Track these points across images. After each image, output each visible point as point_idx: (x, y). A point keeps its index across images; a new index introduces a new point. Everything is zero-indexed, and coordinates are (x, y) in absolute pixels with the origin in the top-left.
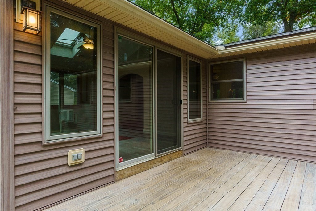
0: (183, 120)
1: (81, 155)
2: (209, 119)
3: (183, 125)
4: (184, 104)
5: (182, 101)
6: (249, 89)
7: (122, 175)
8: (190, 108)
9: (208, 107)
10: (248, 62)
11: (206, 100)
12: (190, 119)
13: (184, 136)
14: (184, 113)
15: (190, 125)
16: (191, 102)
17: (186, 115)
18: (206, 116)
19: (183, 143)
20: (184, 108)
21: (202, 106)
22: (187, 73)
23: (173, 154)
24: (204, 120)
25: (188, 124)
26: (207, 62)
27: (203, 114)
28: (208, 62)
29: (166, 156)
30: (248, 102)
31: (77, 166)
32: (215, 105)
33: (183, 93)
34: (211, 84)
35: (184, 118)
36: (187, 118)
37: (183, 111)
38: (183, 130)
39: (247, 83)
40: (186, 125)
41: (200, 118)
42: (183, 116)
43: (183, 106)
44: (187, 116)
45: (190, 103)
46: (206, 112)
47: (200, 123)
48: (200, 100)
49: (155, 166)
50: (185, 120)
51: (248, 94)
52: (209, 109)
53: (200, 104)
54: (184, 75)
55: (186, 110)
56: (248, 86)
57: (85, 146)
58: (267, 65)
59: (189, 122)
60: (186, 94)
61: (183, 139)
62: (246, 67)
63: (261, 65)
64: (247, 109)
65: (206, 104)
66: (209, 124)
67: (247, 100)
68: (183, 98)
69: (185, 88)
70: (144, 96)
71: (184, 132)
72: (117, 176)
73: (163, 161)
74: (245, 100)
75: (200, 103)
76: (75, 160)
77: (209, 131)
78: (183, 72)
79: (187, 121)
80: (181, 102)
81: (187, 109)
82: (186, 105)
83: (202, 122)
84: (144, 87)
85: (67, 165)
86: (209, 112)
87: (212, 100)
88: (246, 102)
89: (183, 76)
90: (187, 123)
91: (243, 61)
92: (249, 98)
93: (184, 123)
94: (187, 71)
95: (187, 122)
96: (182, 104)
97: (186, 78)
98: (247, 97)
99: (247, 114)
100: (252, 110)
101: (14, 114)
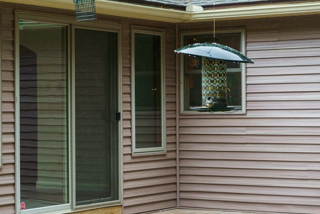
0: (122, 150)
2: (181, 149)
3: (122, 159)
4: (124, 120)
5: (119, 114)
6: (251, 89)
8: (136, 127)
9: (179, 124)
10: (248, 36)
11: (175, 110)
12: (136, 148)
13: (125, 181)
14: (124, 137)
15: (137, 159)
16: (139, 113)
17: (129, 140)
18: (176, 143)
19: (122, 194)
20: (125, 126)
21: (164, 123)
22: (130, 60)
24: (168, 151)
25: (133, 158)
26: (177, 30)
27: (166, 140)
28: (179, 30)
30: (249, 115)
32: (192, 120)
33: (121, 98)
34: (185, 75)
35: (124, 146)
36: (131, 146)
37: (122, 133)
38: (122, 168)
39: (246, 76)
40: (128, 159)
41: (160, 146)
42: (122, 142)
43: (121, 124)
44: (131, 142)
45: (136, 115)
46: (175, 135)
47: (161, 157)
48: (160, 110)
50: (128, 150)
51: (250, 98)
52: (181, 129)
53: (160, 119)
54: (124, 65)
55: (129, 130)
56: (248, 82)
58: (278, 44)
59: (134, 155)
60: (129, 100)
61: (122, 186)
62: (246, 46)
63: (270, 45)
64: (247, 128)
65: (175, 119)
66: (181, 160)
67: (247, 110)
68: (121, 108)
69: (127, 89)
70: (39, 100)
71: (124, 172)
74: (244, 111)
75: (160, 115)
77: (180, 175)
78: (123, 58)
79: (130, 152)
80: (118, 116)
81: (131, 128)
82: (129, 122)
83: (164, 155)
84: (39, 77)
86: (180, 134)
87: (186, 109)
88: (245, 115)
89: (123, 67)
90: (130, 156)
91: (240, 33)
92: (251, 106)
93: (124, 155)
94: (130, 55)
95: (131, 154)
96: (119, 119)
97: (128, 70)
98: (248, 105)
99: (248, 137)
100: (256, 128)
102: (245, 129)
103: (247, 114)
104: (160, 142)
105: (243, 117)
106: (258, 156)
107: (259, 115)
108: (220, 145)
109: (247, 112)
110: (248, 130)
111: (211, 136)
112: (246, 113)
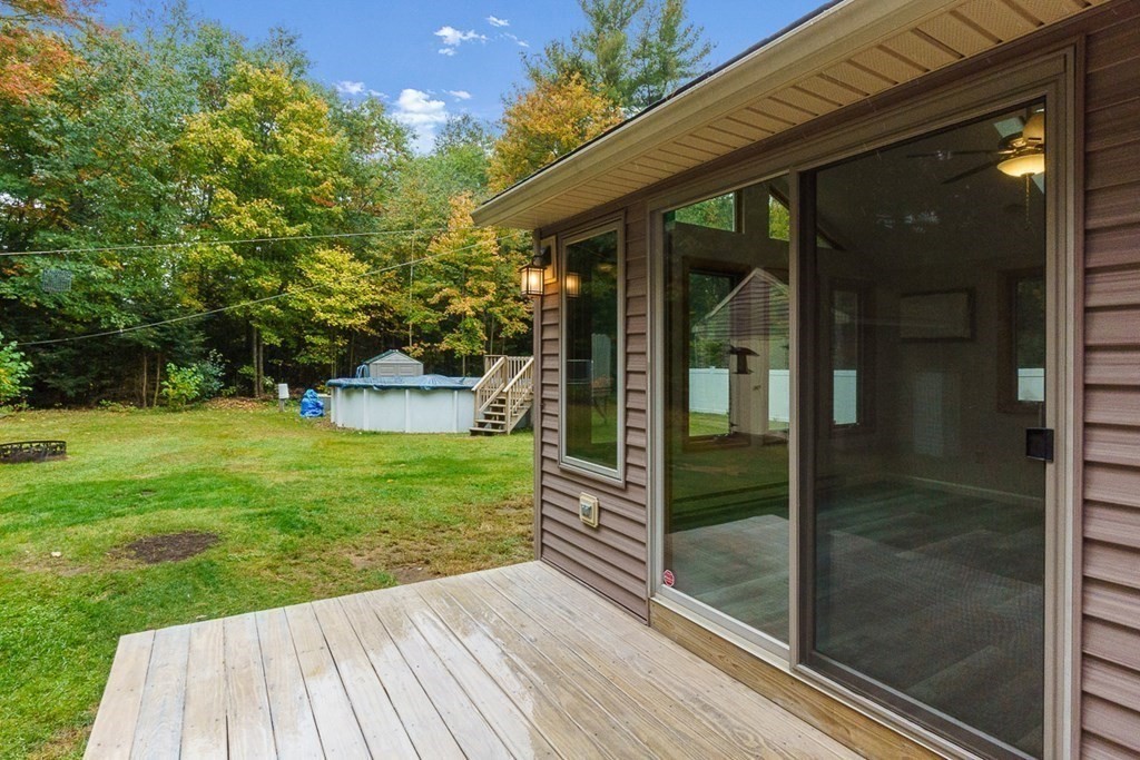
1: (590, 508)
7: (664, 620)
31: (591, 531)
72: (655, 615)
101: (543, 414)
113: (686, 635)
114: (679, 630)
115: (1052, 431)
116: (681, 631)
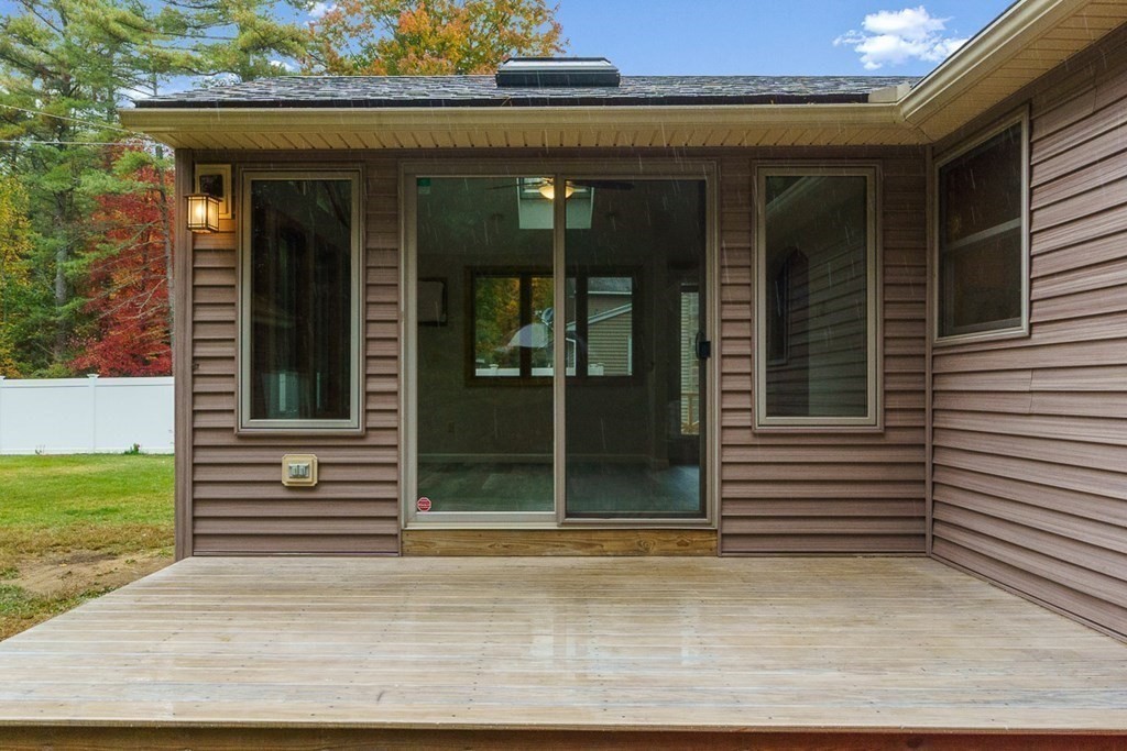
0: (720, 419)
1: (307, 467)
2: (935, 425)
3: (717, 437)
4: (726, 356)
6: (1043, 266)
7: (421, 543)
11: (925, 338)
12: (768, 415)
13: (725, 482)
15: (776, 439)
17: (742, 398)
18: (922, 410)
20: (729, 370)
21: (875, 367)
22: (749, 233)
23: (653, 535)
25: (755, 435)
26: (928, 160)
27: (884, 402)
28: (933, 159)
29: (611, 534)
30: (1037, 337)
31: (301, 492)
32: (951, 358)
33: (720, 311)
35: (725, 410)
36: (748, 410)
37: (717, 384)
38: (718, 454)
39: (1032, 234)
40: (741, 437)
41: (862, 415)
42: (718, 401)
43: (716, 366)
44: (752, 402)
46: (924, 391)
47: (862, 440)
49: (554, 553)
50: (737, 419)
51: (1041, 290)
52: (937, 378)
54: (732, 245)
55: (745, 378)
56: (1036, 249)
57: (322, 452)
58: (1094, 123)
59: (759, 429)
60: (744, 315)
61: (718, 491)
62: (1032, 153)
64: (1034, 373)
67: (1032, 325)
68: (718, 331)
69: (738, 294)
71: (724, 464)
72: (409, 543)
73: (598, 548)
74: (1024, 328)
76: (295, 477)
78: (722, 231)
79: (747, 424)
81: (751, 374)
82: (744, 360)
85: (279, 482)
86: (934, 391)
87: (943, 334)
88: (1028, 338)
89: (723, 249)
90: (748, 431)
91: (1019, 126)
92: (1041, 312)
94: (751, 224)
95: (750, 427)
97: (744, 253)
98: (1034, 311)
99: (1036, 398)
100: (1049, 373)
101: (194, 376)
102: (1028, 375)
103: (1033, 336)
104: (866, 406)
105: (1022, 344)
106: (1052, 451)
107: (1048, 338)
108: (990, 417)
109: (1034, 331)
110: (1037, 378)
111: (980, 395)
112: (1030, 334)
113: (451, 544)
114: (442, 544)
115: (709, 342)
116: (444, 544)
